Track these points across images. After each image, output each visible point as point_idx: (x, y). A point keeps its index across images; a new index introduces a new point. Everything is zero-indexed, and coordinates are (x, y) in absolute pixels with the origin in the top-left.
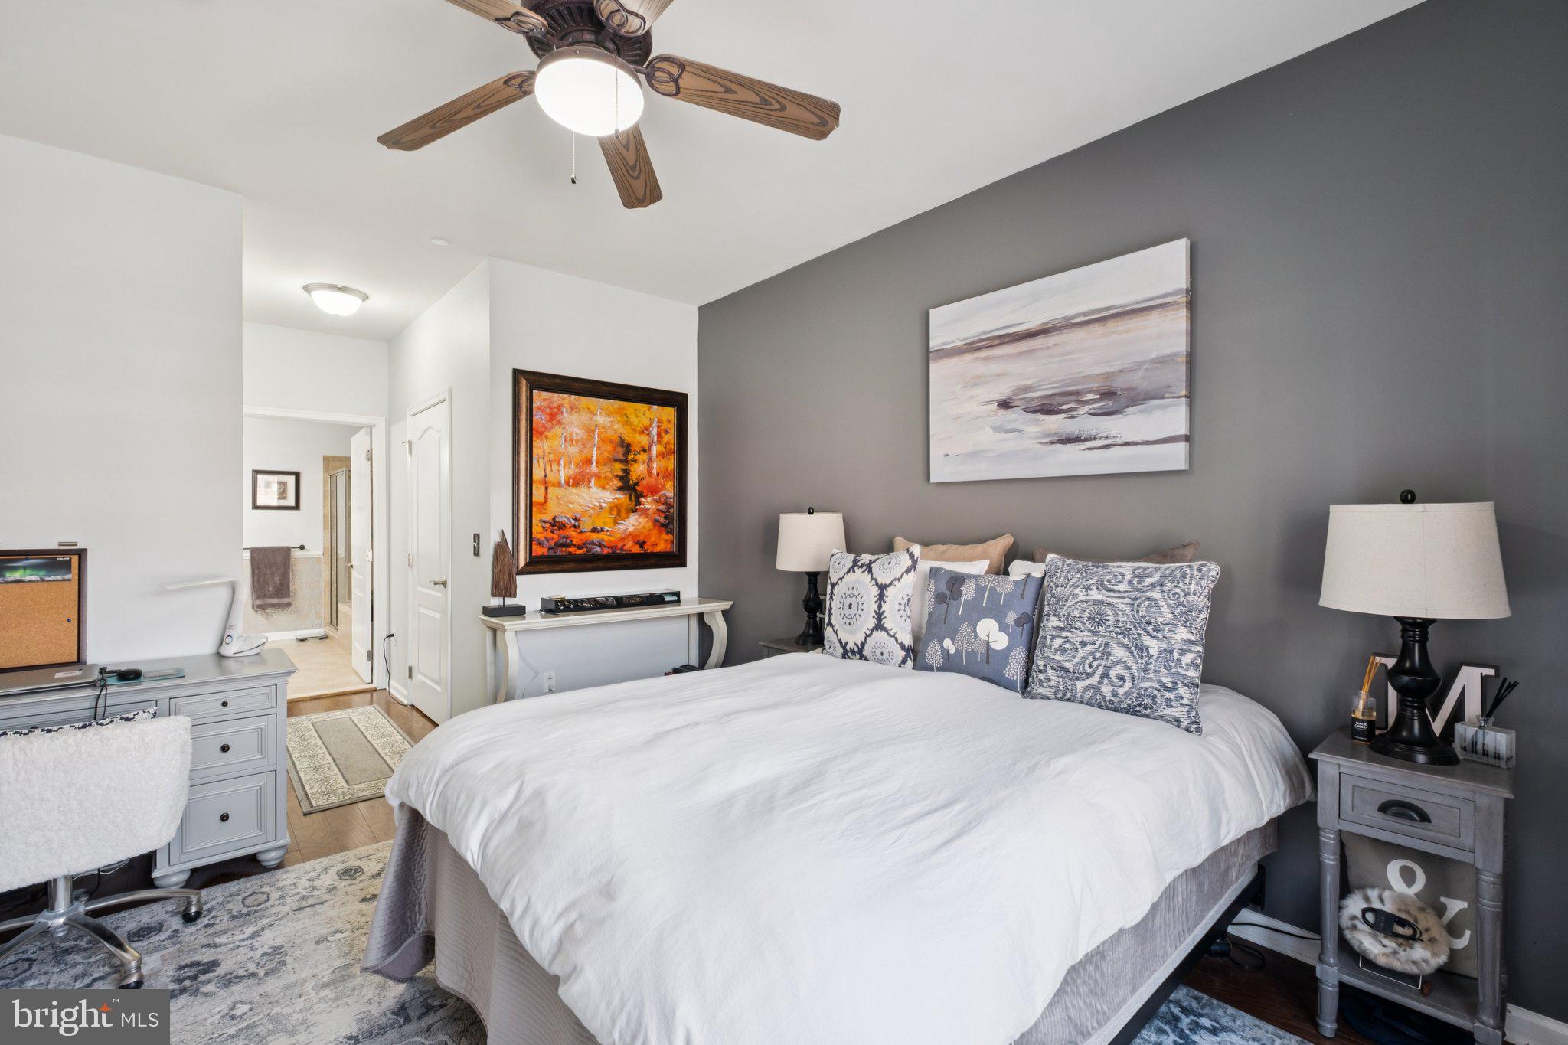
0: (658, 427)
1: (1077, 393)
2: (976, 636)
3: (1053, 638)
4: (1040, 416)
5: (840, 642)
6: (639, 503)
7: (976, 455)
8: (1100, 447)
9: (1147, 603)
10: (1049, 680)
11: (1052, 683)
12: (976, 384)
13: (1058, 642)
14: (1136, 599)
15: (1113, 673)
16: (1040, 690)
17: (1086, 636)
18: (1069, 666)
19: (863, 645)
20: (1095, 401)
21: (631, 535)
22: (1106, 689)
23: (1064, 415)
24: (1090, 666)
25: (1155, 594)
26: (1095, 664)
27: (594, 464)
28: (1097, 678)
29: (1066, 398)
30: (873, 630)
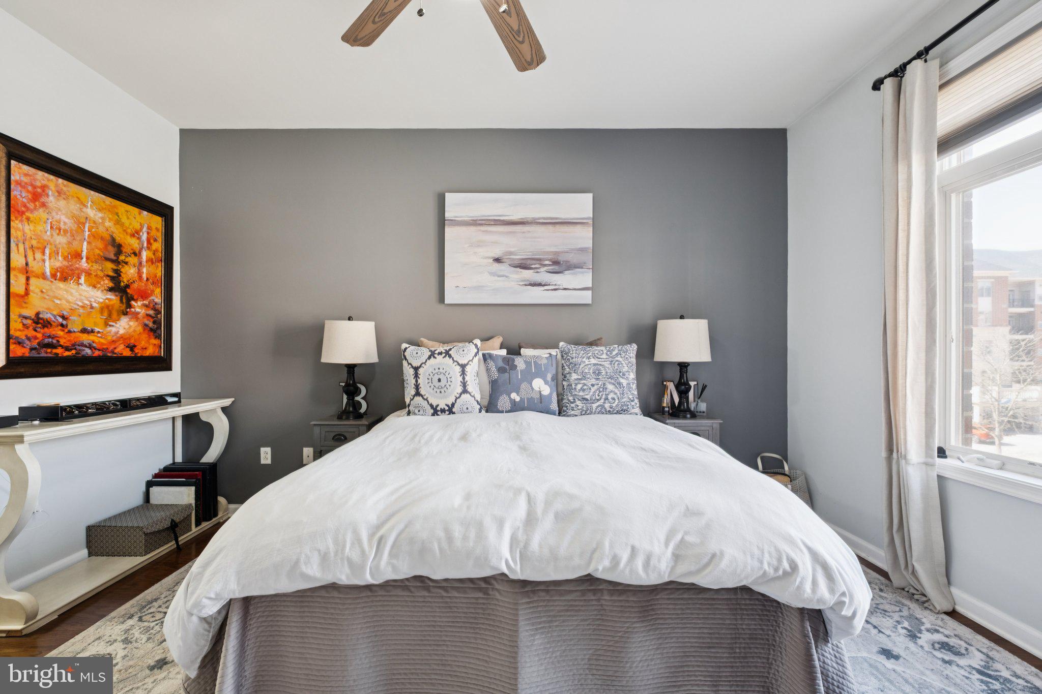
0: (148, 233)
1: (540, 260)
2: (533, 389)
3: (576, 385)
4: (518, 269)
5: (431, 406)
6: (129, 306)
7: (478, 288)
8: (552, 290)
9: (617, 363)
10: (578, 406)
11: (580, 407)
12: (479, 246)
13: (579, 387)
14: (612, 361)
15: (610, 397)
16: (573, 412)
17: (593, 381)
18: (588, 397)
19: (453, 405)
20: (550, 265)
21: (122, 338)
22: (607, 406)
23: (532, 271)
24: (599, 396)
25: (619, 358)
26: (600, 394)
27: (84, 259)
28: (602, 401)
29: (534, 262)
30: (461, 394)
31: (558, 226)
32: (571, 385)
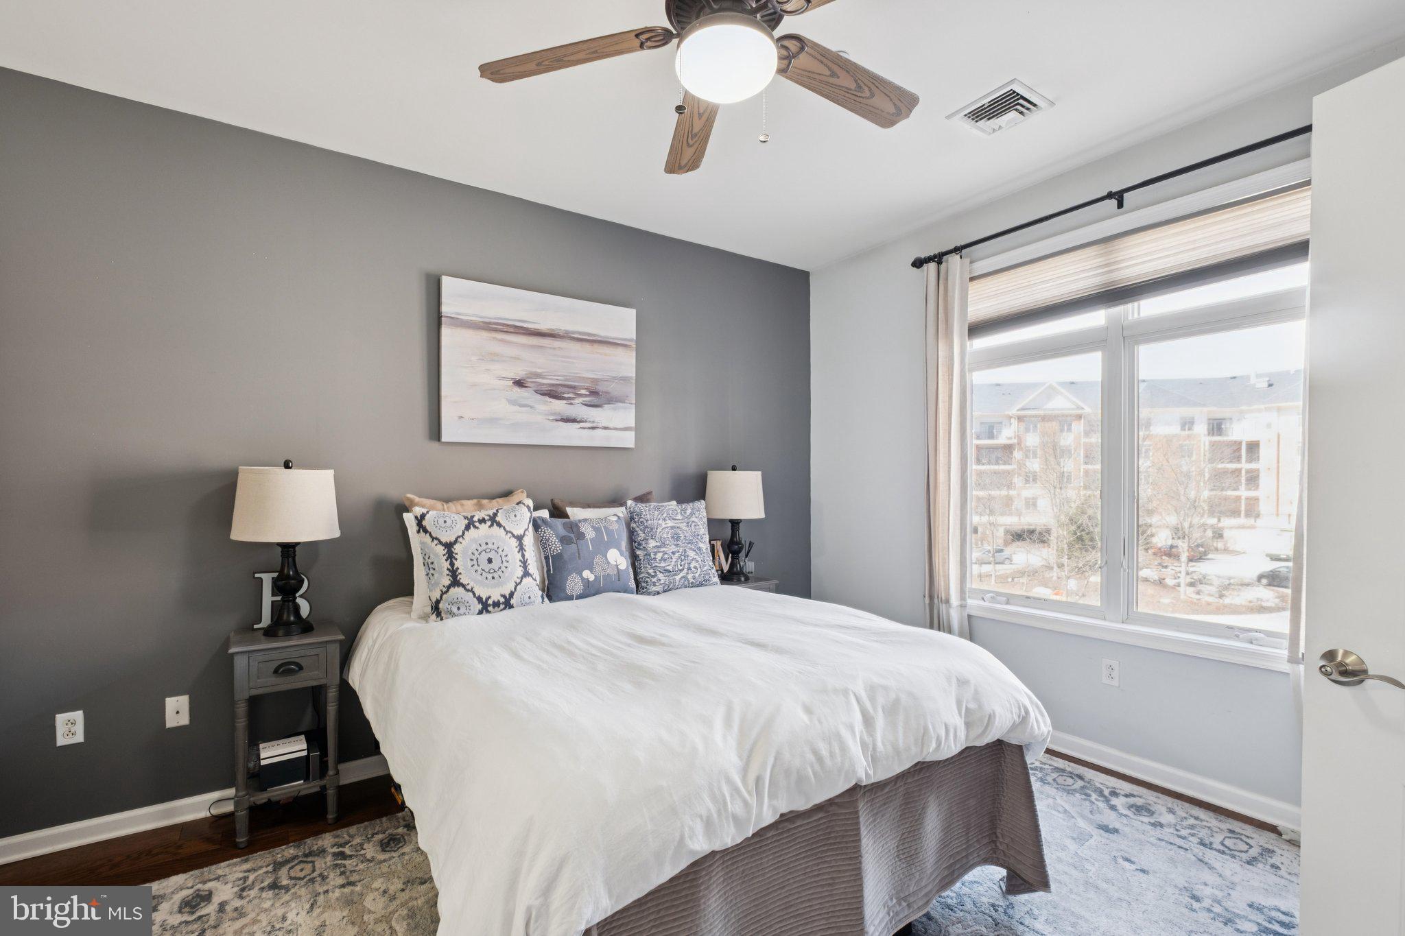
1: (574, 387)
2: (608, 563)
3: (656, 553)
4: (547, 398)
5: (479, 599)
7: (493, 421)
8: (590, 428)
9: (693, 524)
10: (660, 580)
11: (662, 581)
12: (493, 360)
13: (659, 556)
14: (688, 523)
15: (692, 566)
16: (654, 589)
17: (673, 548)
18: (670, 568)
19: (512, 594)
20: (586, 396)
22: (690, 576)
23: (565, 402)
24: (681, 566)
25: (693, 519)
26: (682, 563)
28: (685, 571)
29: (567, 389)
30: (522, 578)
31: (596, 346)
32: (650, 555)
